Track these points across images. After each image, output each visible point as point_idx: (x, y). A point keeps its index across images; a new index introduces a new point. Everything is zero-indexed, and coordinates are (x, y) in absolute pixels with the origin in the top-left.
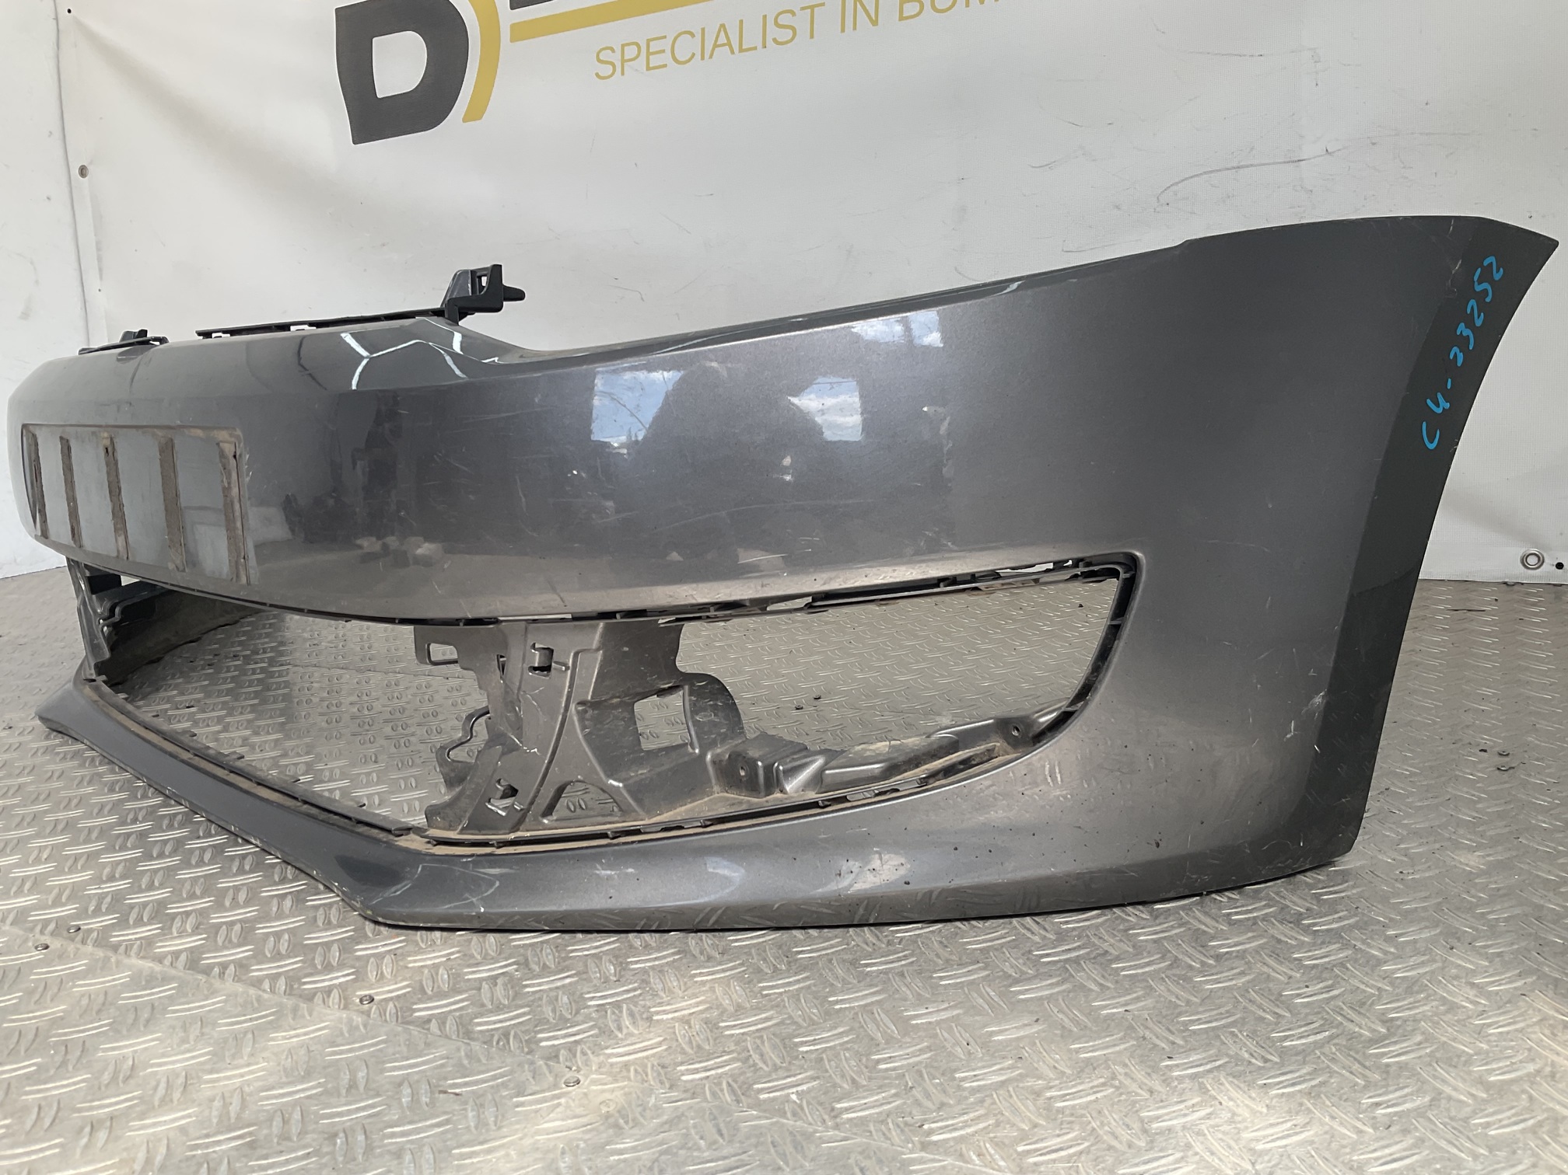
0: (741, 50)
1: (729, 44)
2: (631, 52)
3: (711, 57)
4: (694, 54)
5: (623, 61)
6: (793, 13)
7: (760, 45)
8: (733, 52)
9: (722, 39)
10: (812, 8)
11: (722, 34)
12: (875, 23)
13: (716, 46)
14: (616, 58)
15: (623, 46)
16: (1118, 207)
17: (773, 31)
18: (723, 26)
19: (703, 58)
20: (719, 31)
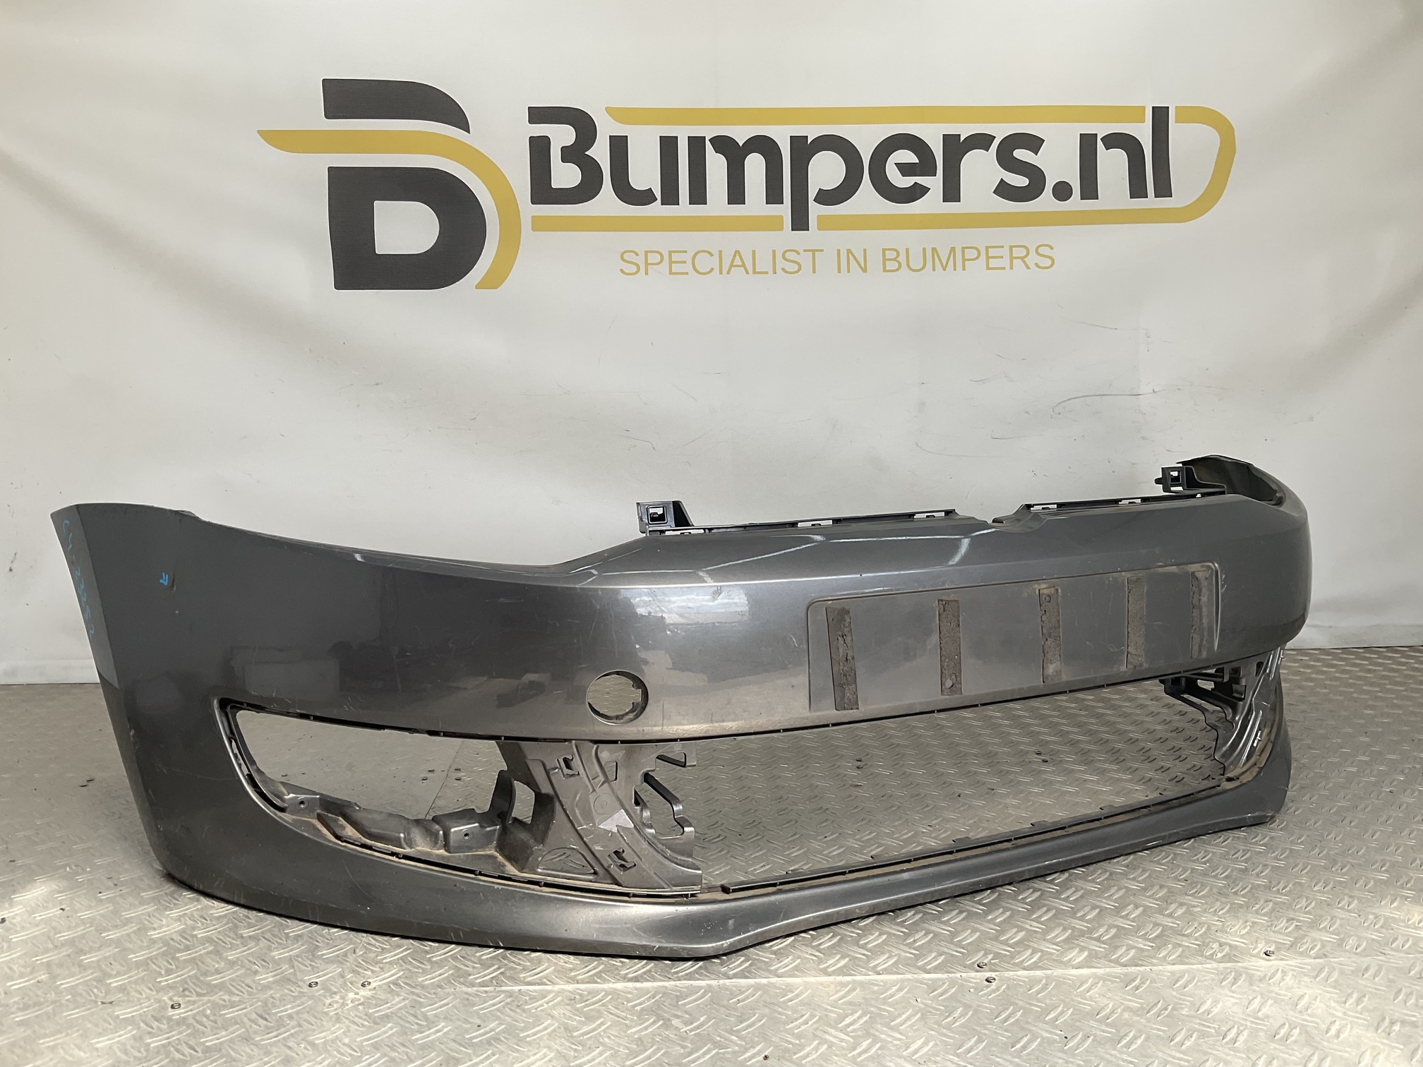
0: (755, 272)
1: (743, 265)
2: (654, 258)
3: (728, 273)
4: (712, 269)
5: (647, 264)
6: (798, 253)
7: (771, 272)
8: (747, 273)
9: (738, 261)
10: (814, 251)
11: (737, 257)
12: (865, 270)
13: (732, 265)
14: (640, 260)
15: (646, 252)
16: (1027, 412)
17: (780, 263)
18: (737, 252)
19: (721, 273)
20: (735, 256)
